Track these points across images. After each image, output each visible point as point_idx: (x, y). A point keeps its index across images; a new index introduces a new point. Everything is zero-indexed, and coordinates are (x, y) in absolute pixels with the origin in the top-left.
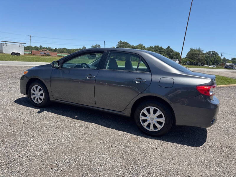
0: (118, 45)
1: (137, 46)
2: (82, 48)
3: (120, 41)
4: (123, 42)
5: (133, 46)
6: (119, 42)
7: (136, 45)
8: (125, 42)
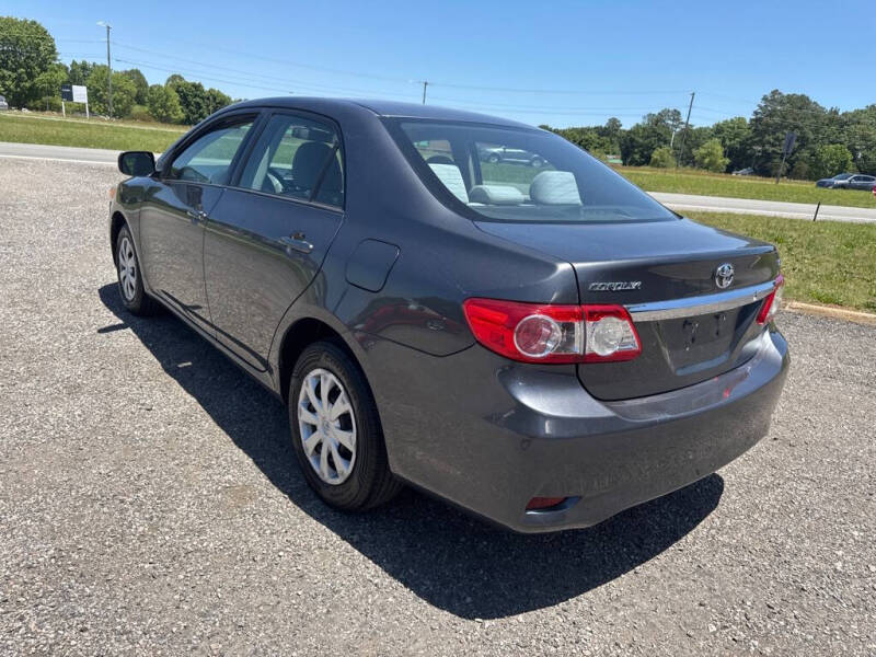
0: (761, 108)
1: (858, 112)
2: (604, 126)
3: (775, 92)
4: (785, 94)
5: (836, 112)
6: (765, 99)
7: (852, 110)
8: (799, 94)
